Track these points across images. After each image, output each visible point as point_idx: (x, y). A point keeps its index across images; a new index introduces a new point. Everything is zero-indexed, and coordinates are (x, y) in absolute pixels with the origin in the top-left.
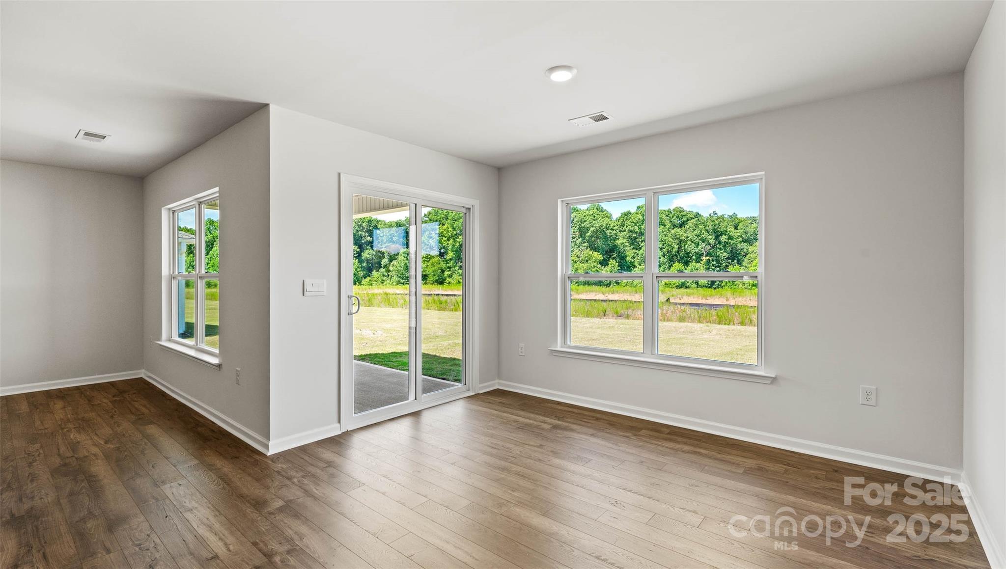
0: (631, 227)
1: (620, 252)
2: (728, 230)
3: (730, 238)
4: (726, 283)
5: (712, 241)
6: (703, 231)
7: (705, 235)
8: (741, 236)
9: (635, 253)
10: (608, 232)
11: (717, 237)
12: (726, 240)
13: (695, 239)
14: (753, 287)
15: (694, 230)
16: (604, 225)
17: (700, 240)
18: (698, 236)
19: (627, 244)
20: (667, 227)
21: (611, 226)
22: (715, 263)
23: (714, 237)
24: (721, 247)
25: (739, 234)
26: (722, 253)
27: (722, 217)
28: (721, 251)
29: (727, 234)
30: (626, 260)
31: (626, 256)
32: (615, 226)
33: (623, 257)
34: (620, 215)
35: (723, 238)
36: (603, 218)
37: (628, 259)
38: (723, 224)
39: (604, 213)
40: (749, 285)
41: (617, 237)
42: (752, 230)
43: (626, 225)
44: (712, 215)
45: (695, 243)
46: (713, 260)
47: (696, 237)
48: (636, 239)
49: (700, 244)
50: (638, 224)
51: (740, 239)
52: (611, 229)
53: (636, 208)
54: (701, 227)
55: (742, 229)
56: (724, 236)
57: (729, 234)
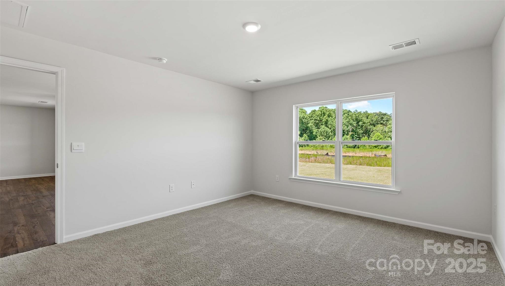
0: (316, 117)
1: (310, 130)
2: (363, 119)
3: (364, 123)
4: (361, 146)
5: (355, 125)
6: (350, 120)
7: (351, 121)
8: (370, 122)
9: (318, 130)
10: (304, 120)
11: (358, 123)
12: (362, 124)
13: (346, 123)
14: (374, 148)
15: (346, 119)
16: (302, 117)
17: (349, 124)
18: (348, 122)
19: (313, 126)
20: (333, 117)
21: (305, 117)
22: (356, 135)
23: (356, 123)
24: (359, 127)
25: (368, 121)
26: (360, 131)
27: (360, 113)
28: (360, 130)
29: (362, 121)
30: (313, 134)
31: (313, 132)
32: (307, 117)
33: (311, 132)
34: (311, 112)
35: (360, 123)
36: (301, 113)
37: (314, 133)
38: (360, 116)
39: (302, 111)
40: (372, 147)
41: (308, 123)
42: (375, 119)
43: (313, 116)
44: (355, 112)
45: (347, 126)
46: (355, 134)
47: (347, 123)
48: (319, 123)
49: (349, 126)
50: (319, 116)
51: (369, 124)
52: (305, 119)
53: (319, 108)
54: (350, 117)
55: (370, 119)
56: (361, 122)
57: (363, 121)
